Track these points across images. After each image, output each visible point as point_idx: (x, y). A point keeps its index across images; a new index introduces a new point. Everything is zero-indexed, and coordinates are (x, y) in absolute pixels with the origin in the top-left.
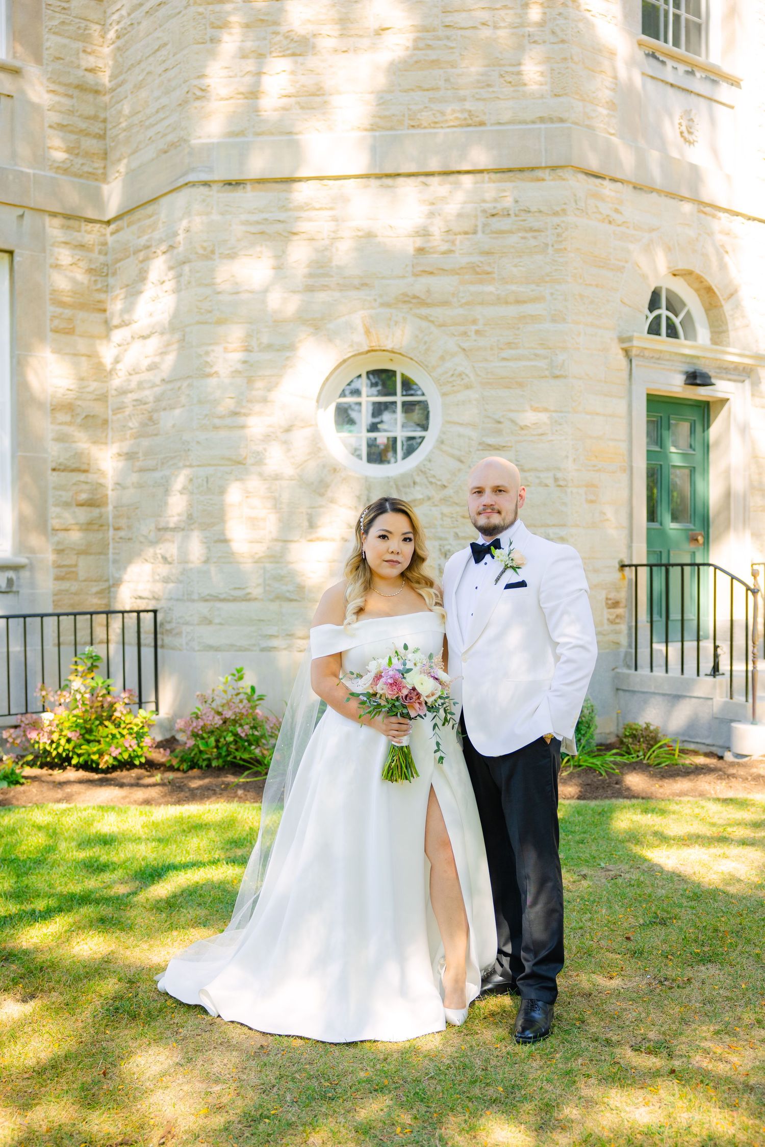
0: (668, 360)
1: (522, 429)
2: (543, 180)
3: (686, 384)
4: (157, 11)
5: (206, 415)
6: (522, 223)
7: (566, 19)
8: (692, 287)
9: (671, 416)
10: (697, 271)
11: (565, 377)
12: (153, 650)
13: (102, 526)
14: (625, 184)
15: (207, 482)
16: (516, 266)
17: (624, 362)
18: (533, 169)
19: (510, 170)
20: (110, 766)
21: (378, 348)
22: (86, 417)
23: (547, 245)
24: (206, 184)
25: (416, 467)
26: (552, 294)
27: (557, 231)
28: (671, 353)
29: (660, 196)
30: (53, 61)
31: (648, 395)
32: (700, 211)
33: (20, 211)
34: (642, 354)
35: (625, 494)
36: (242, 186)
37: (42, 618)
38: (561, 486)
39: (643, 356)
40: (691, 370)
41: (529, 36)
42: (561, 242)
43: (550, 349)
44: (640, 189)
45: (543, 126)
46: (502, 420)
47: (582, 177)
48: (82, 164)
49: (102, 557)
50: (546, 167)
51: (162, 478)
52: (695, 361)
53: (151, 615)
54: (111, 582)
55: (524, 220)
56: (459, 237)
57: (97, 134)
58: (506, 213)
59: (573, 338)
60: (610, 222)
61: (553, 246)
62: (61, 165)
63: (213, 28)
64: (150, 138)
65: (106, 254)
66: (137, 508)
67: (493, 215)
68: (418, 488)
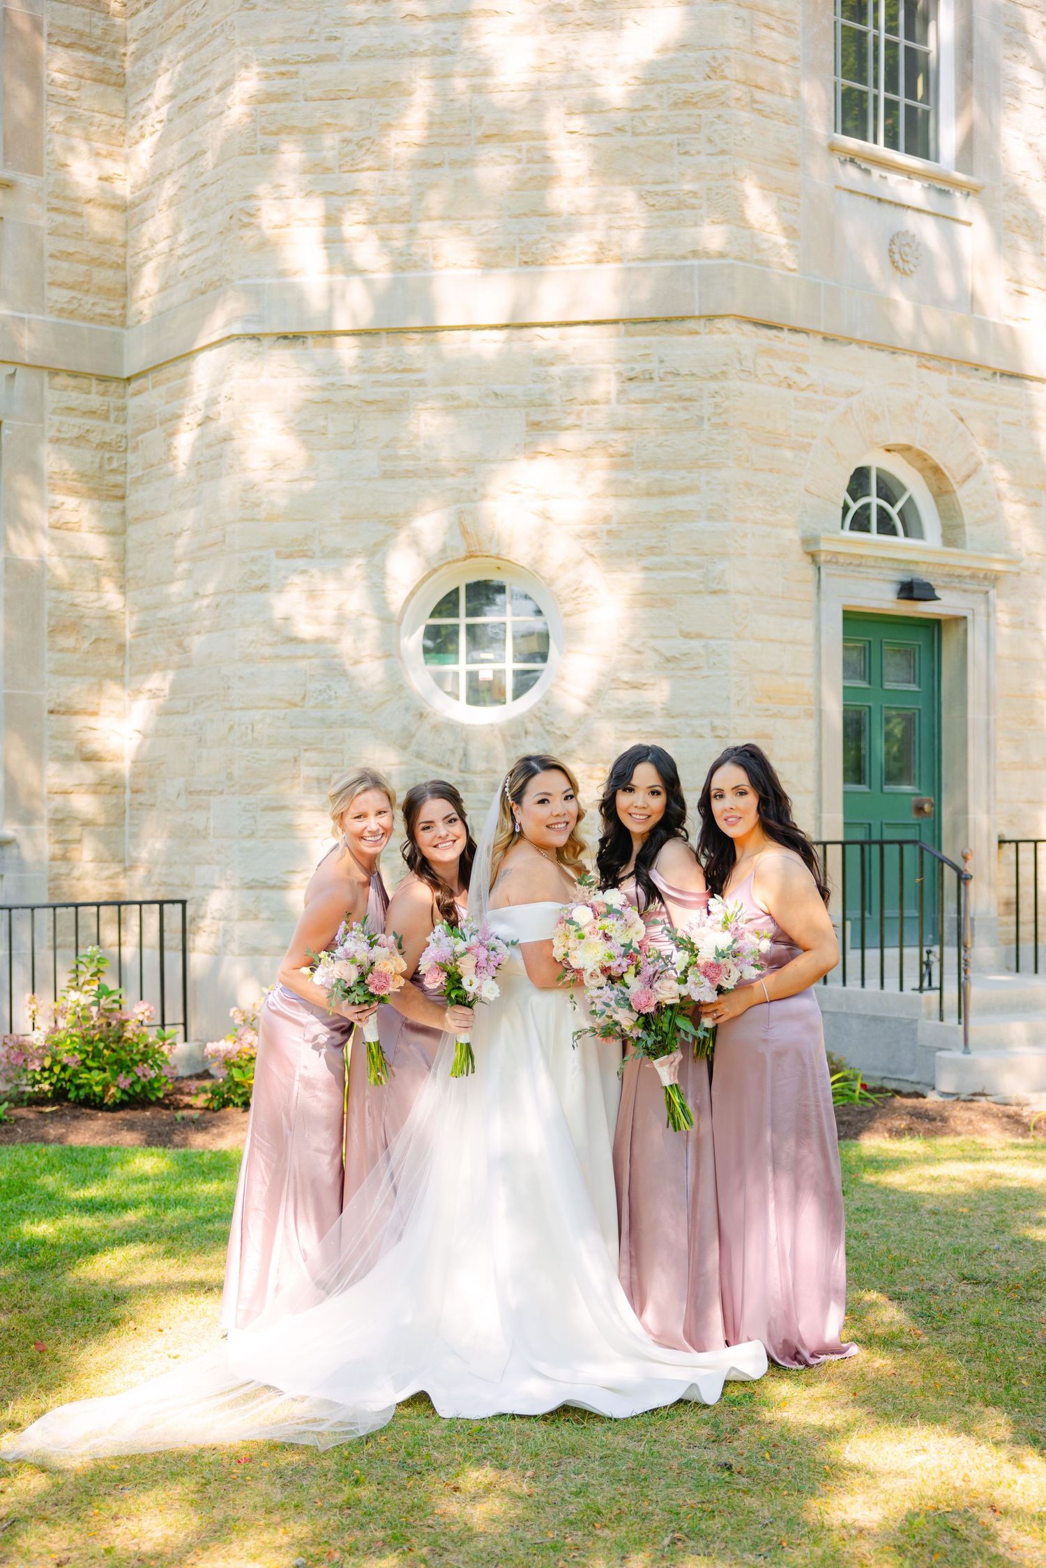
0: (873, 567)
1: (668, 660)
2: (697, 333)
3: (899, 598)
4: (193, 107)
5: (252, 642)
6: (668, 389)
7: (727, 123)
8: (913, 466)
9: (884, 640)
10: (918, 446)
11: (725, 592)
12: (180, 954)
13: (115, 787)
14: (811, 335)
15: (253, 730)
16: (660, 446)
17: (810, 572)
18: (683, 319)
19: (653, 321)
20: (118, 1101)
21: (479, 554)
22: (96, 640)
23: (702, 418)
24: (254, 337)
25: (530, 711)
26: (708, 483)
27: (715, 400)
28: (876, 558)
29: (863, 348)
30: (56, 169)
31: (844, 612)
32: (921, 366)
33: (10, 370)
34: (834, 560)
35: (810, 748)
36: (301, 340)
37: (33, 909)
38: (719, 737)
39: (837, 563)
40: (907, 579)
41: (679, 145)
42: (720, 414)
43: (706, 555)
44: (833, 340)
45: (695, 262)
46: (641, 649)
47: (749, 328)
48: (94, 304)
49: (115, 829)
50: (700, 317)
51: (195, 724)
52: (912, 567)
53: (179, 906)
54: (127, 864)
55: (672, 386)
56: (586, 407)
57: (114, 262)
58: (648, 376)
59: (736, 541)
60: (790, 386)
61: (709, 419)
62: (65, 306)
63: (265, 134)
64: (184, 272)
65: (125, 422)
66: (162, 764)
67: (631, 379)
68: (530, 739)
